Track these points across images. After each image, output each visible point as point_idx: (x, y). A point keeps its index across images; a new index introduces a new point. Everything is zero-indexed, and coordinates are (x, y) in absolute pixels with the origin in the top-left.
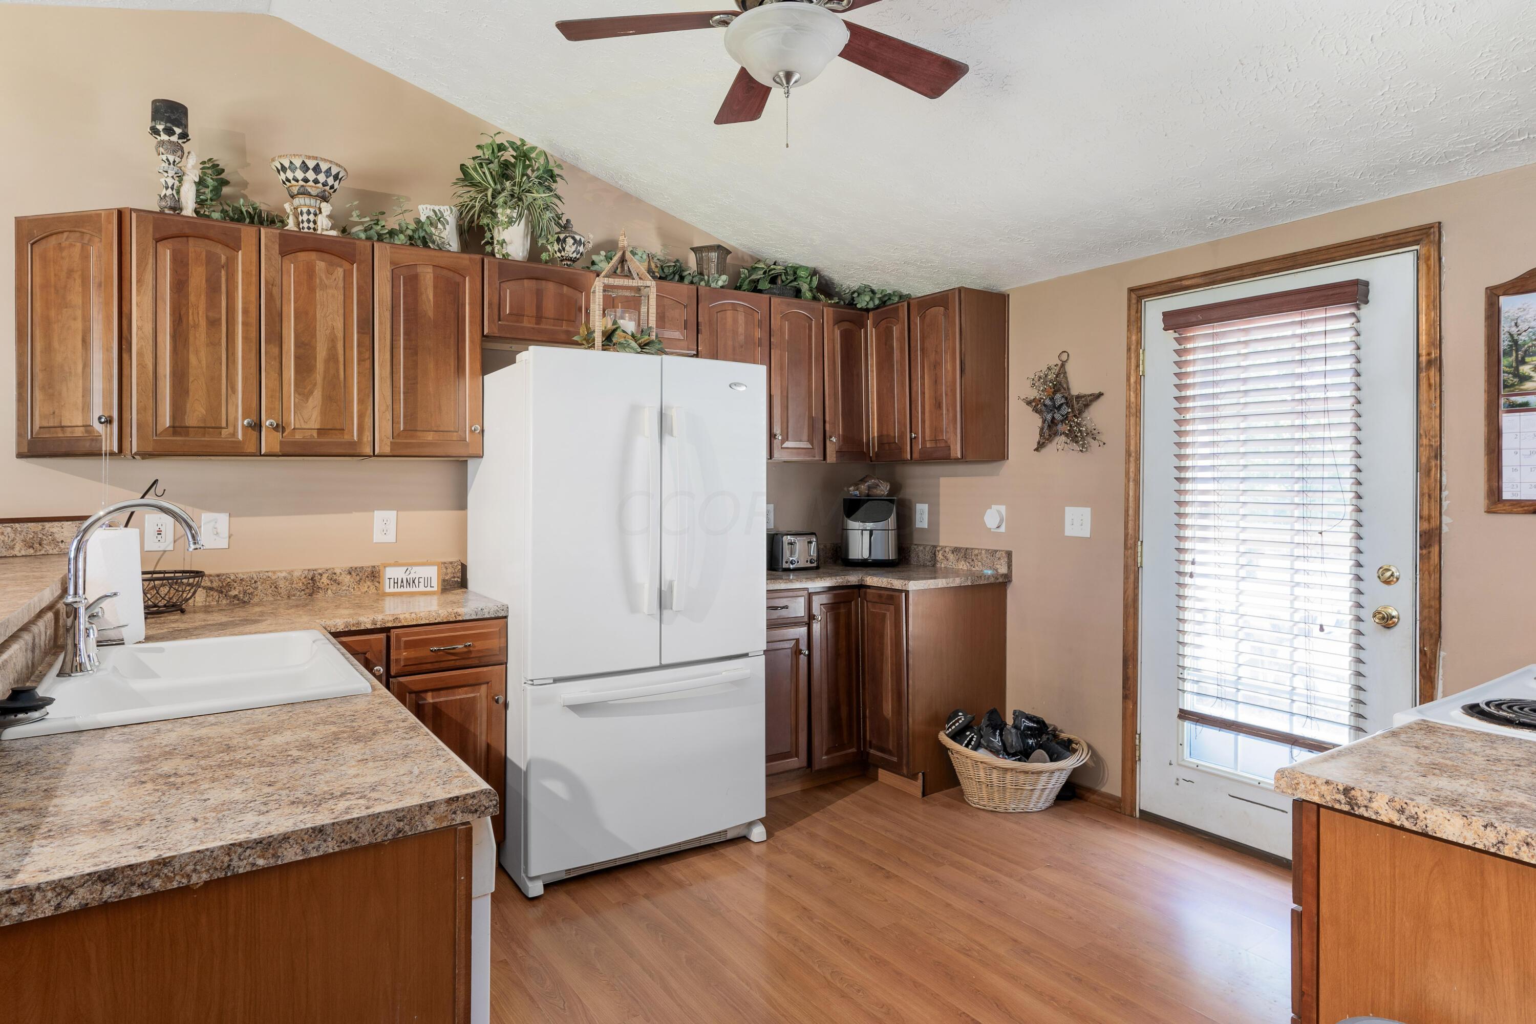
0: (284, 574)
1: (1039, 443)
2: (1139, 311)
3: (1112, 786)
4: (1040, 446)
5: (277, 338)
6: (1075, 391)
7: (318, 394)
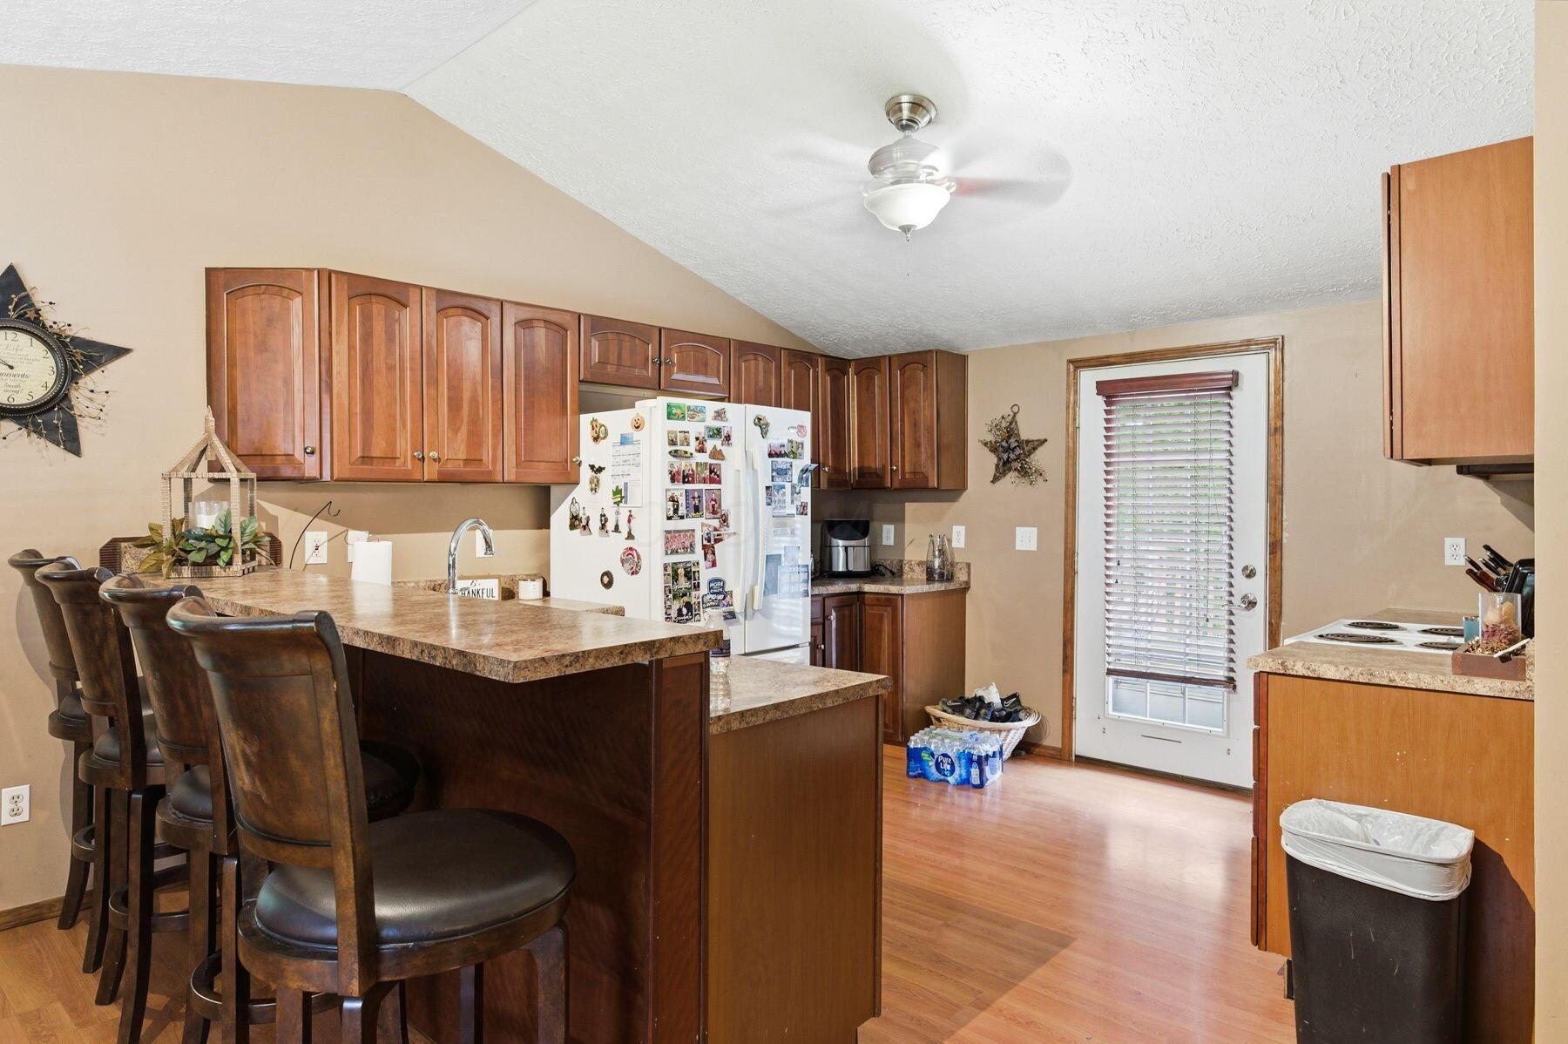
0: (413, 584)
1: (995, 475)
2: (1075, 378)
3: (1052, 739)
4: (995, 479)
5: (435, 382)
6: (1024, 436)
7: (464, 429)
